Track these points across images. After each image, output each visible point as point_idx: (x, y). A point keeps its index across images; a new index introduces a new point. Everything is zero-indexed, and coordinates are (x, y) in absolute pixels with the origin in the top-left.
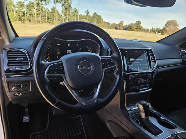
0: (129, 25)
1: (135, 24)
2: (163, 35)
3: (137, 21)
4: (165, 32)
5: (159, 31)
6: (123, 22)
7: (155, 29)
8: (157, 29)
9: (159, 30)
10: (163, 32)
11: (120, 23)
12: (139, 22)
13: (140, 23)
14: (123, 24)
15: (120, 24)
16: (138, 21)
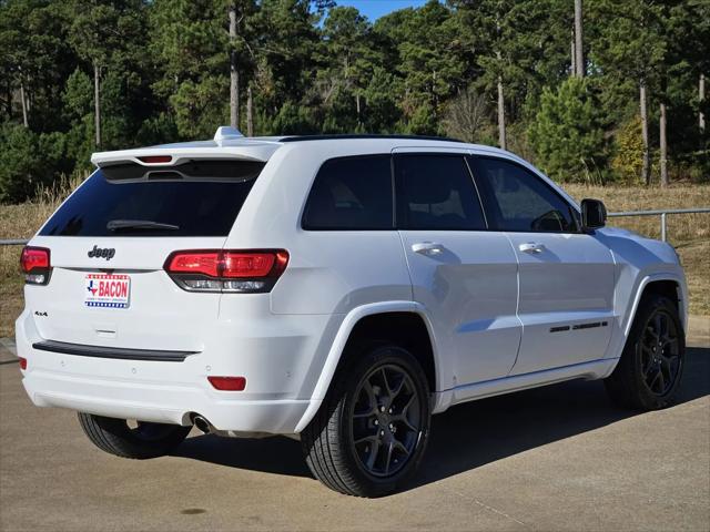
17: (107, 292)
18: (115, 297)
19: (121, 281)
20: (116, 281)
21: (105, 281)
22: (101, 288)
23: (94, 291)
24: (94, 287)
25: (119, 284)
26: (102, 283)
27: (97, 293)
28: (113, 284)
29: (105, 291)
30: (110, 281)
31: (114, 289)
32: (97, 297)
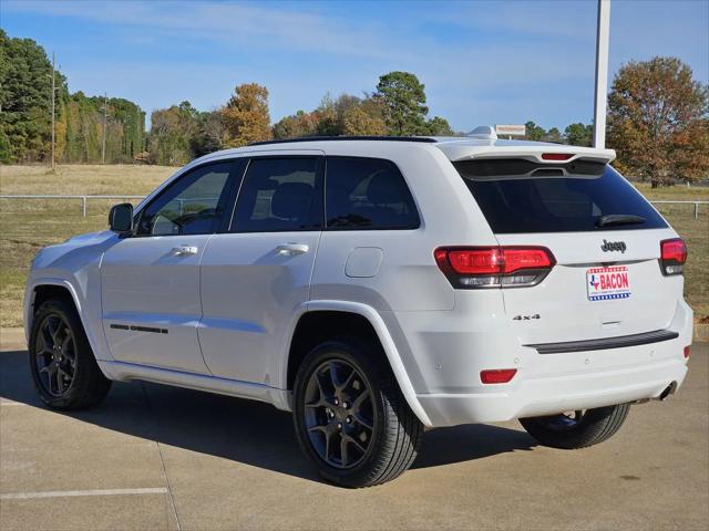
0: (316, 113)
1: (368, 106)
3: (384, 79)
6: (265, 93)
7: (555, 131)
8: (572, 129)
11: (235, 103)
12: (408, 80)
13: (419, 94)
14: (264, 111)
15: (235, 113)
16: (397, 76)
17: (608, 285)
18: (617, 288)
19: (621, 273)
20: (616, 273)
21: (605, 274)
22: (603, 282)
23: (596, 285)
24: (596, 281)
25: (619, 275)
26: (602, 276)
27: (599, 287)
28: (613, 276)
29: (607, 284)
30: (610, 274)
31: (614, 280)
32: (600, 291)
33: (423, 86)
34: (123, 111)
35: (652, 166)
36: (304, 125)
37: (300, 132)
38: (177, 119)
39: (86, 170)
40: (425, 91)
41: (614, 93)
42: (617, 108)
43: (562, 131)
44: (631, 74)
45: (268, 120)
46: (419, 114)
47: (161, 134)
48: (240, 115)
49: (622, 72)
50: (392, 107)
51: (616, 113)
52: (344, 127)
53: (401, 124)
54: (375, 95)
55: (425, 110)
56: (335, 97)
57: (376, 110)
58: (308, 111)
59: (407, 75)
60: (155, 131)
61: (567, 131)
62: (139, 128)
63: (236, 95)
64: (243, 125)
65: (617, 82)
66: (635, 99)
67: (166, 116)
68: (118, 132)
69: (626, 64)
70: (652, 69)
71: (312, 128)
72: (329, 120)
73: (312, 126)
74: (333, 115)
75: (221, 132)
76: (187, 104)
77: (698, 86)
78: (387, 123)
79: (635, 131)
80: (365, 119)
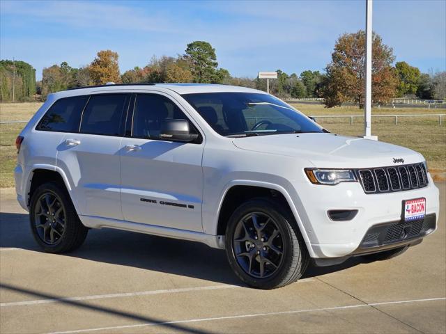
0: (147, 68)
1: (180, 62)
2: (336, 108)
3: (190, 46)
4: (339, 94)
5: (318, 86)
6: (116, 56)
7: (294, 75)
8: (305, 74)
9: (318, 80)
10: (333, 94)
11: (96, 63)
12: (205, 46)
13: (212, 54)
14: (116, 67)
15: (98, 69)
16: (198, 44)
33: (214, 49)
34: (23, 69)
35: (359, 96)
36: (140, 75)
37: (138, 80)
38: (59, 74)
39: (8, 107)
40: (215, 53)
41: (335, 53)
42: (338, 61)
43: (299, 75)
44: (345, 41)
45: (118, 73)
46: (212, 67)
47: (49, 83)
48: (101, 70)
49: (340, 40)
50: (195, 63)
51: (338, 65)
52: (166, 76)
53: (201, 73)
54: (185, 56)
55: (216, 64)
56: (159, 58)
57: (186, 65)
58: (142, 67)
59: (204, 43)
60: (45, 81)
61: (302, 75)
62: (32, 79)
63: (97, 57)
64: (102, 76)
65: (337, 46)
66: (348, 56)
67: (52, 71)
68: (20, 83)
69: (342, 35)
70: (358, 38)
71: (145, 78)
72: (156, 72)
73: (145, 75)
74: (158, 69)
75: (88, 81)
76: (65, 64)
77: (386, 48)
78: (193, 73)
79: (349, 75)
80: (179, 71)
